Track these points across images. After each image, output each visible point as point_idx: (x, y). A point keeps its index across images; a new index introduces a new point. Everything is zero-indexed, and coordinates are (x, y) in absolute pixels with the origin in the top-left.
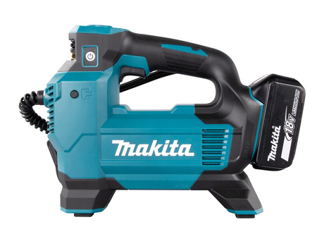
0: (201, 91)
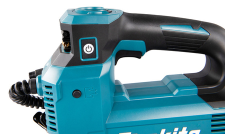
0: (196, 63)
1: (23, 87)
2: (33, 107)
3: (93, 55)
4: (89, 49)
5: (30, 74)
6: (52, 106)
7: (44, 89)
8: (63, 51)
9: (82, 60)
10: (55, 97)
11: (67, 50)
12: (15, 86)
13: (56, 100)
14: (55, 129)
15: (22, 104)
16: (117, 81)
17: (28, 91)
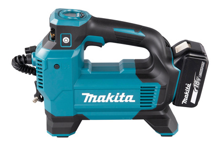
1: (23, 59)
2: (30, 74)
3: (68, 44)
4: (66, 40)
5: (26, 49)
6: (41, 72)
7: (37, 62)
8: (51, 39)
9: (61, 46)
10: (43, 67)
11: (53, 39)
12: (17, 58)
13: (44, 69)
14: (42, 87)
15: (20, 70)
16: (87, 61)
17: (26, 62)
